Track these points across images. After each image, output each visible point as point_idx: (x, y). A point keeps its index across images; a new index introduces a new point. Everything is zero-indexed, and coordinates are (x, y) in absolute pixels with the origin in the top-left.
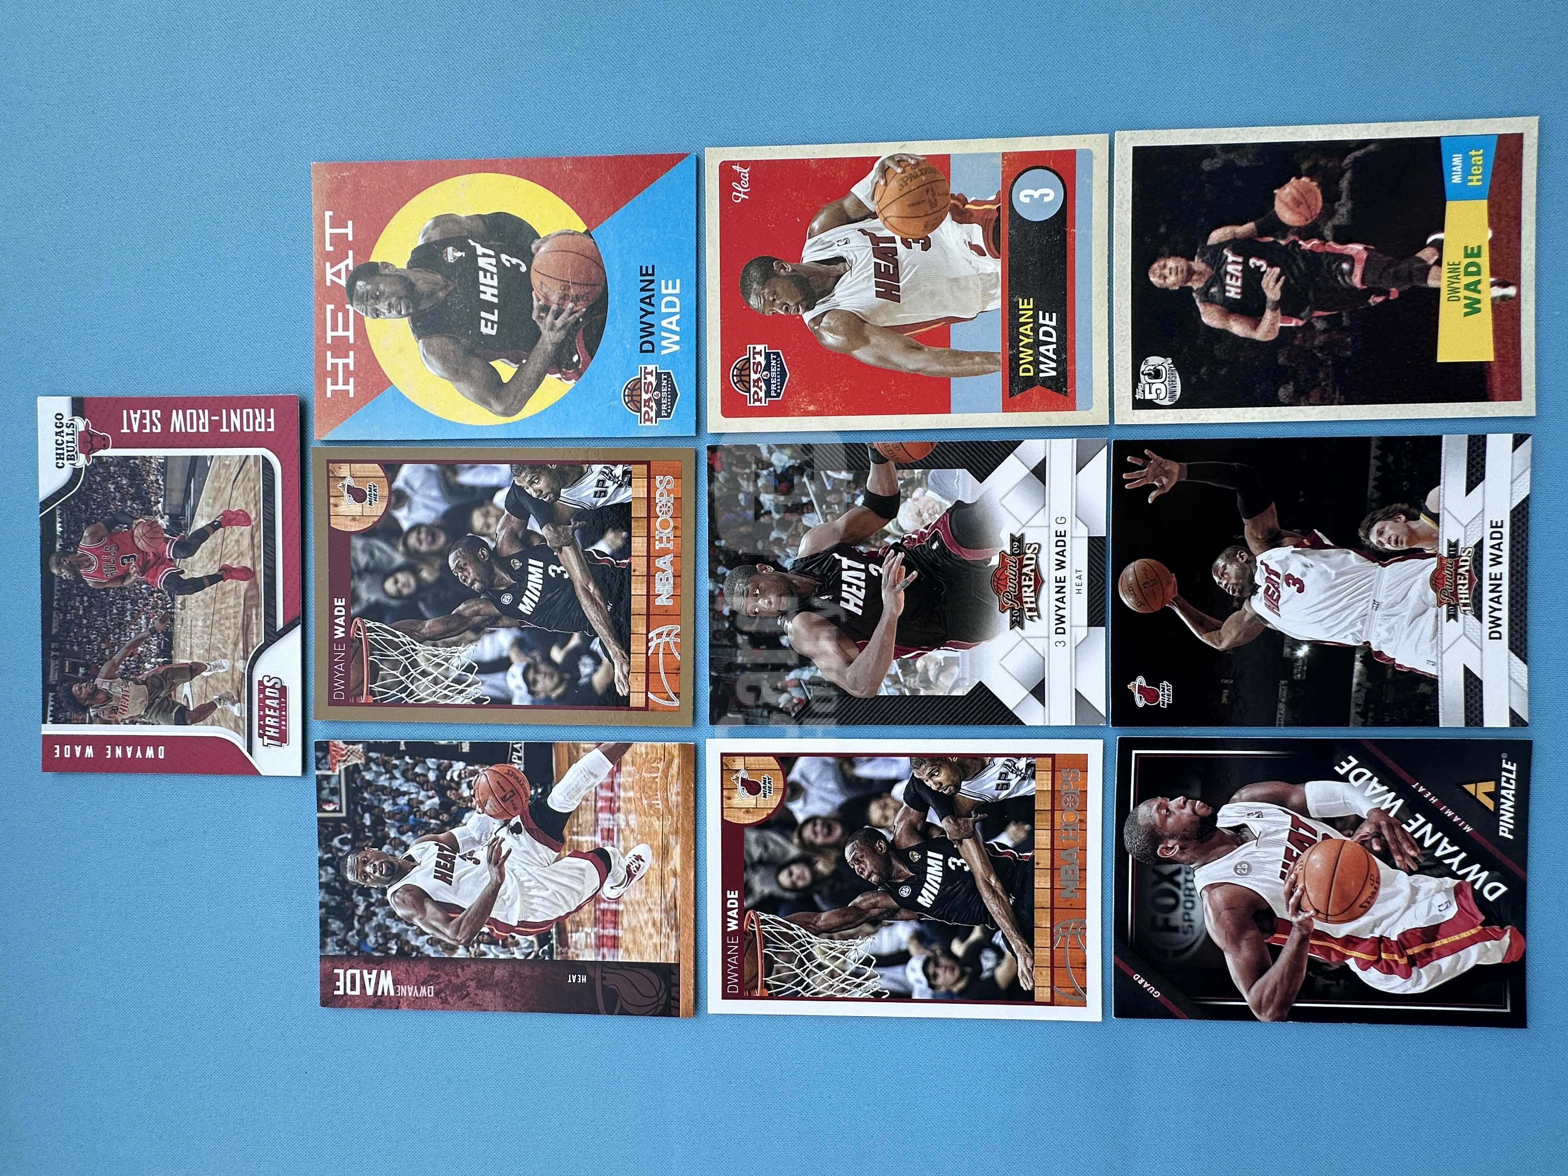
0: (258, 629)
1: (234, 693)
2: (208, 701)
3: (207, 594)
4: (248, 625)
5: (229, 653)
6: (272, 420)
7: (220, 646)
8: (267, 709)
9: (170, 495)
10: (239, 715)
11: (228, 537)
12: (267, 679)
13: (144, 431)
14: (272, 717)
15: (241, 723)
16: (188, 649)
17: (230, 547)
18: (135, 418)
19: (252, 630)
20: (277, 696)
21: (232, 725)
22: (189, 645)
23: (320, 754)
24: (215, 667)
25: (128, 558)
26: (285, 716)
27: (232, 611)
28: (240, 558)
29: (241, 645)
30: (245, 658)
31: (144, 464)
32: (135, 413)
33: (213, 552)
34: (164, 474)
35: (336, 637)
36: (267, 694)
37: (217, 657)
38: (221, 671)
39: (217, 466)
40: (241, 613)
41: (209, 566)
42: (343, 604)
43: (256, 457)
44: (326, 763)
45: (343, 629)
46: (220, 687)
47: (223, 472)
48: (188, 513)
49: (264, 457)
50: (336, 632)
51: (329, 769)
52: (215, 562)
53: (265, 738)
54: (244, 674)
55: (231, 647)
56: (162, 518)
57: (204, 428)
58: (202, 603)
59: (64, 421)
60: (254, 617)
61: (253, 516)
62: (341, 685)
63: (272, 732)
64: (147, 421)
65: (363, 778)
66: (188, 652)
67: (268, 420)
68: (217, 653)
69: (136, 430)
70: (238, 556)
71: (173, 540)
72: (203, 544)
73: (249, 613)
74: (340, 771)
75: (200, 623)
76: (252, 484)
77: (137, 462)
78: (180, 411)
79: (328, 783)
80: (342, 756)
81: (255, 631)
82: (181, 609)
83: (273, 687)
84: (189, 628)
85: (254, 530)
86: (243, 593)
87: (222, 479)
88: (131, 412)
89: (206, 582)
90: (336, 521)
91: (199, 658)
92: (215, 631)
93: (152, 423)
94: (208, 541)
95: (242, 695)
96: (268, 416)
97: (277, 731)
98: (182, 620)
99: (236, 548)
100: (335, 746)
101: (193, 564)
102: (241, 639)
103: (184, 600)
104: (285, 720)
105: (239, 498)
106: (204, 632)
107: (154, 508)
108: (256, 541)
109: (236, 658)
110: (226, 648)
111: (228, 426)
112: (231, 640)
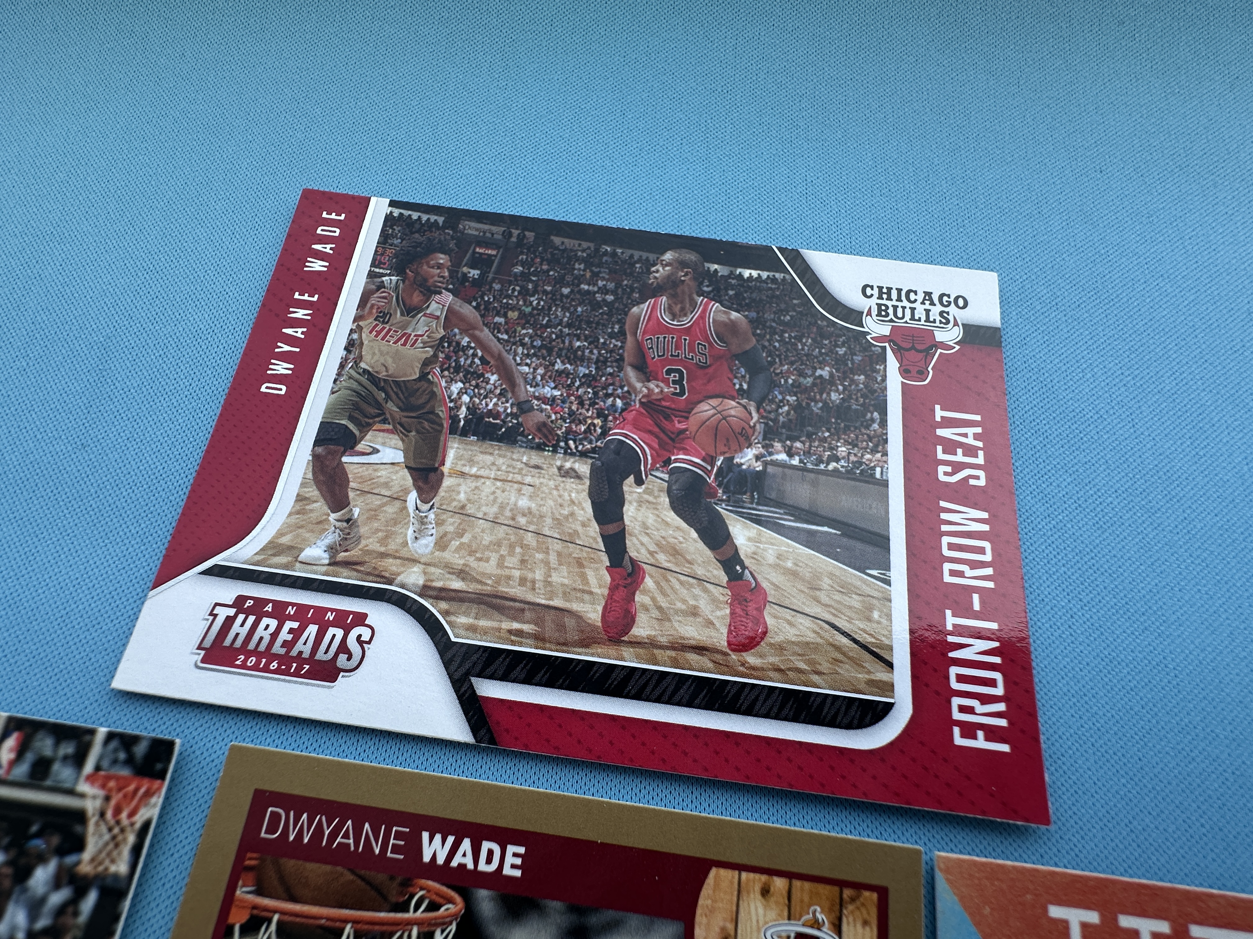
0: (485, 632)
1: (354, 554)
2: (351, 494)
3: (584, 525)
4: (500, 609)
5: (448, 555)
6: (980, 743)
7: (465, 539)
8: (295, 625)
9: (803, 479)
10: (303, 556)
11: (706, 591)
12: (366, 637)
13: (939, 449)
14: (274, 636)
15: (283, 559)
16: (474, 470)
17: (683, 592)
18: (965, 435)
19: (485, 616)
20: (320, 655)
21: (285, 540)
22: (481, 472)
23: (140, 750)
24: (422, 521)
25: (679, 382)
26: (266, 669)
27: (539, 575)
28: (655, 613)
29: (457, 584)
30: (425, 590)
31: (870, 439)
32: (976, 437)
33: (675, 552)
34: (849, 474)
35: (425, 835)
36: (331, 631)
37: (442, 529)
38: (410, 532)
39: (869, 591)
40: (531, 598)
41: (645, 539)
42: (507, 871)
43: (889, 688)
44: (115, 762)
45: (440, 860)
46: (376, 525)
47: (855, 601)
48: (764, 511)
49: (889, 707)
50: (438, 837)
51: (98, 768)
52: (651, 553)
53: (232, 612)
54: (390, 582)
55: (458, 561)
56: (758, 458)
57: (953, 573)
58: (566, 512)
59: (952, 309)
60: (516, 626)
61: (751, 659)
62: (300, 835)
63: (239, 629)
64: (959, 457)
65: (42, 859)
66: (466, 469)
67: (980, 734)
68: (451, 529)
69: (940, 432)
70: (660, 608)
71: (708, 473)
72: (694, 535)
73: (528, 615)
74: (82, 796)
75: (523, 503)
76: (825, 667)
77: (876, 426)
78: (986, 528)
79: (65, 758)
80: (118, 811)
81: (483, 623)
82: (560, 468)
83: (343, 648)
84: (518, 478)
85: (718, 657)
86: (575, 606)
87: (838, 597)
88: (979, 430)
89: (612, 529)
90: (724, 885)
91: (450, 489)
92: (501, 531)
93: (958, 467)
94: (701, 545)
95: (345, 572)
96: (992, 733)
97: (238, 643)
98: (537, 467)
99: (679, 605)
100: (149, 794)
101: (654, 506)
102: (472, 587)
103: (578, 477)
104: (255, 668)
105: (793, 631)
106: (502, 507)
107: (778, 445)
108: (692, 657)
109: (432, 569)
110: (458, 549)
111: (959, 630)
112: (473, 563)
